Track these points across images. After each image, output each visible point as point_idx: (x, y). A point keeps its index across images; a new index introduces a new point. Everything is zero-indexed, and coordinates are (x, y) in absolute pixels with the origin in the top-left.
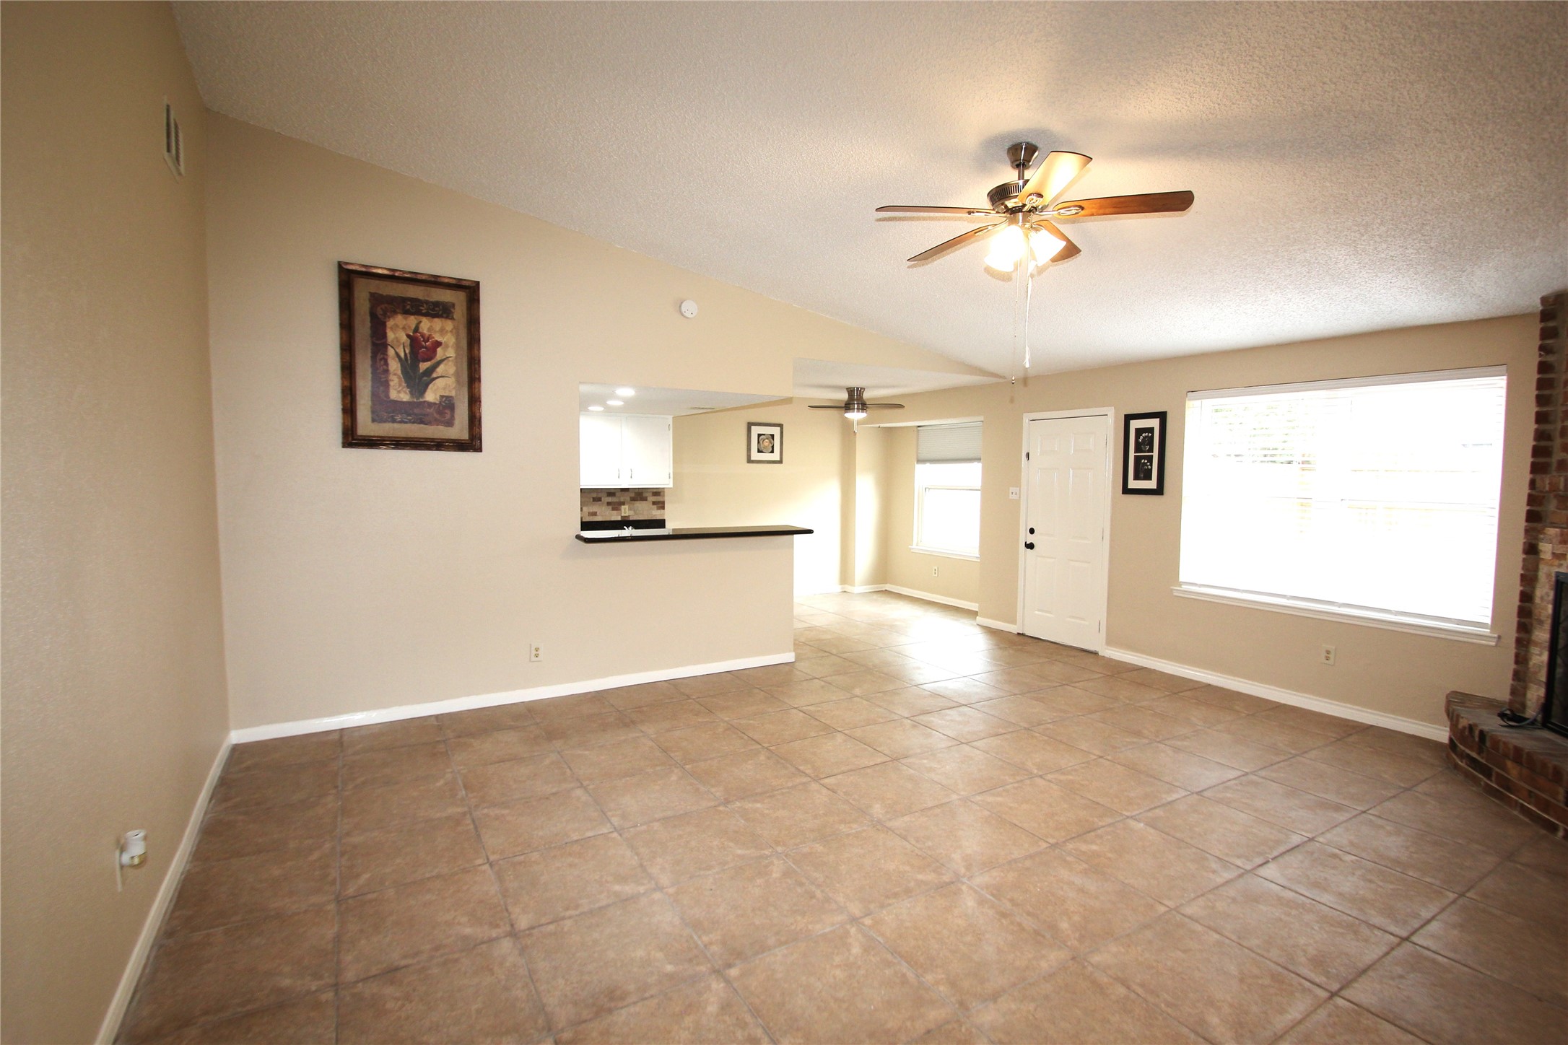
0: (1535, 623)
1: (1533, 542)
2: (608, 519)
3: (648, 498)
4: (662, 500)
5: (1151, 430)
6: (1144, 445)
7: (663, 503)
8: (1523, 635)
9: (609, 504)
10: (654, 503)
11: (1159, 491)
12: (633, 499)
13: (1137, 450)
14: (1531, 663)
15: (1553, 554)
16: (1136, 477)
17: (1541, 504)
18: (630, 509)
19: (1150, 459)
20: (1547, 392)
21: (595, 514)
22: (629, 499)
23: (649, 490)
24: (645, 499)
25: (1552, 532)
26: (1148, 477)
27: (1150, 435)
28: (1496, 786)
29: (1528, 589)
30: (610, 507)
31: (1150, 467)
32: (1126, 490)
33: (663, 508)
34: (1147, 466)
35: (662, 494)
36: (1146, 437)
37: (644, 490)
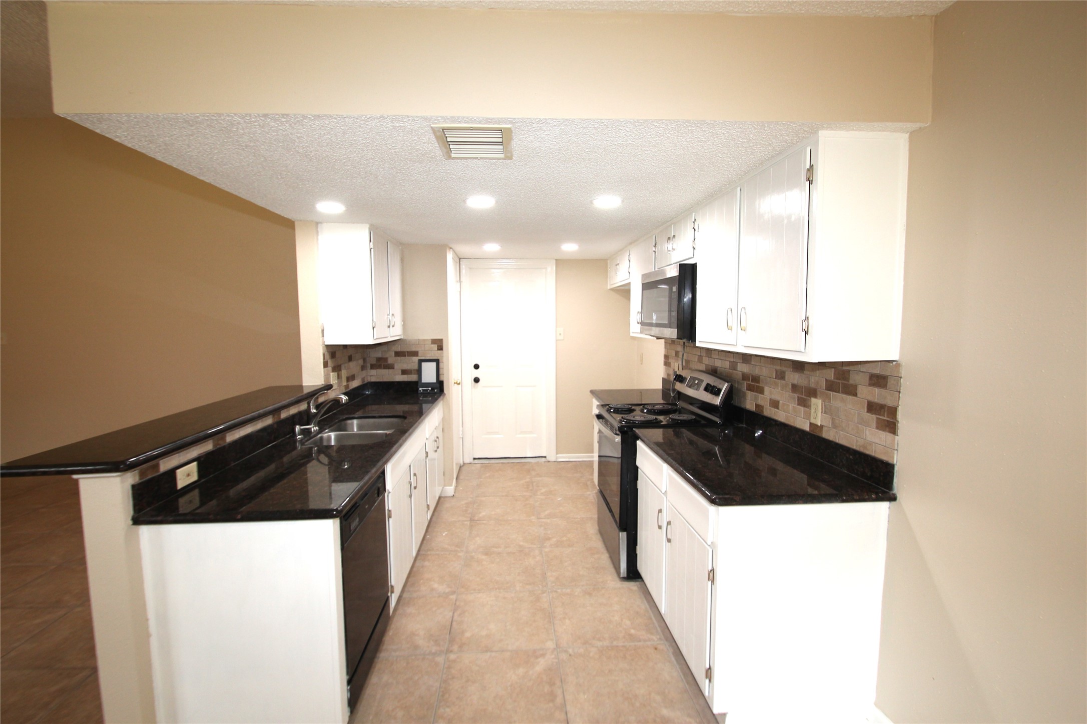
2: (790, 422)
3: (860, 388)
4: (889, 402)
7: (893, 411)
9: (795, 388)
10: (872, 407)
12: (831, 387)
18: (825, 411)
21: (775, 404)
22: (823, 384)
23: (863, 368)
24: (851, 391)
30: (796, 395)
33: (891, 426)
35: (891, 382)
37: (851, 368)
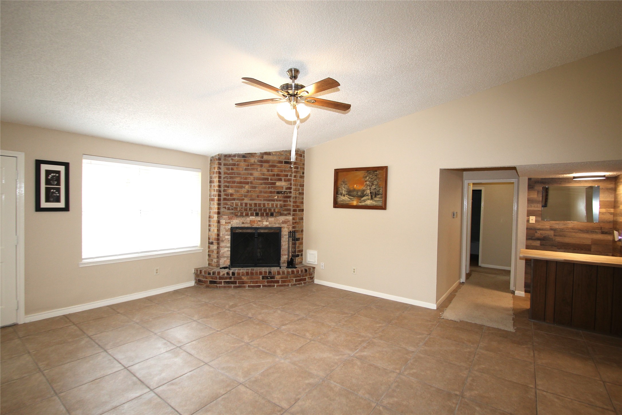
0: (220, 242)
1: (219, 220)
5: (59, 172)
6: (53, 181)
8: (218, 246)
11: (67, 209)
13: (46, 184)
14: (221, 253)
15: (226, 222)
16: (47, 200)
17: (220, 210)
19: (58, 190)
20: (220, 180)
25: (224, 217)
26: (58, 200)
27: (57, 175)
28: (239, 285)
29: (218, 233)
31: (58, 195)
32: (39, 208)
34: (56, 194)
36: (54, 176)
